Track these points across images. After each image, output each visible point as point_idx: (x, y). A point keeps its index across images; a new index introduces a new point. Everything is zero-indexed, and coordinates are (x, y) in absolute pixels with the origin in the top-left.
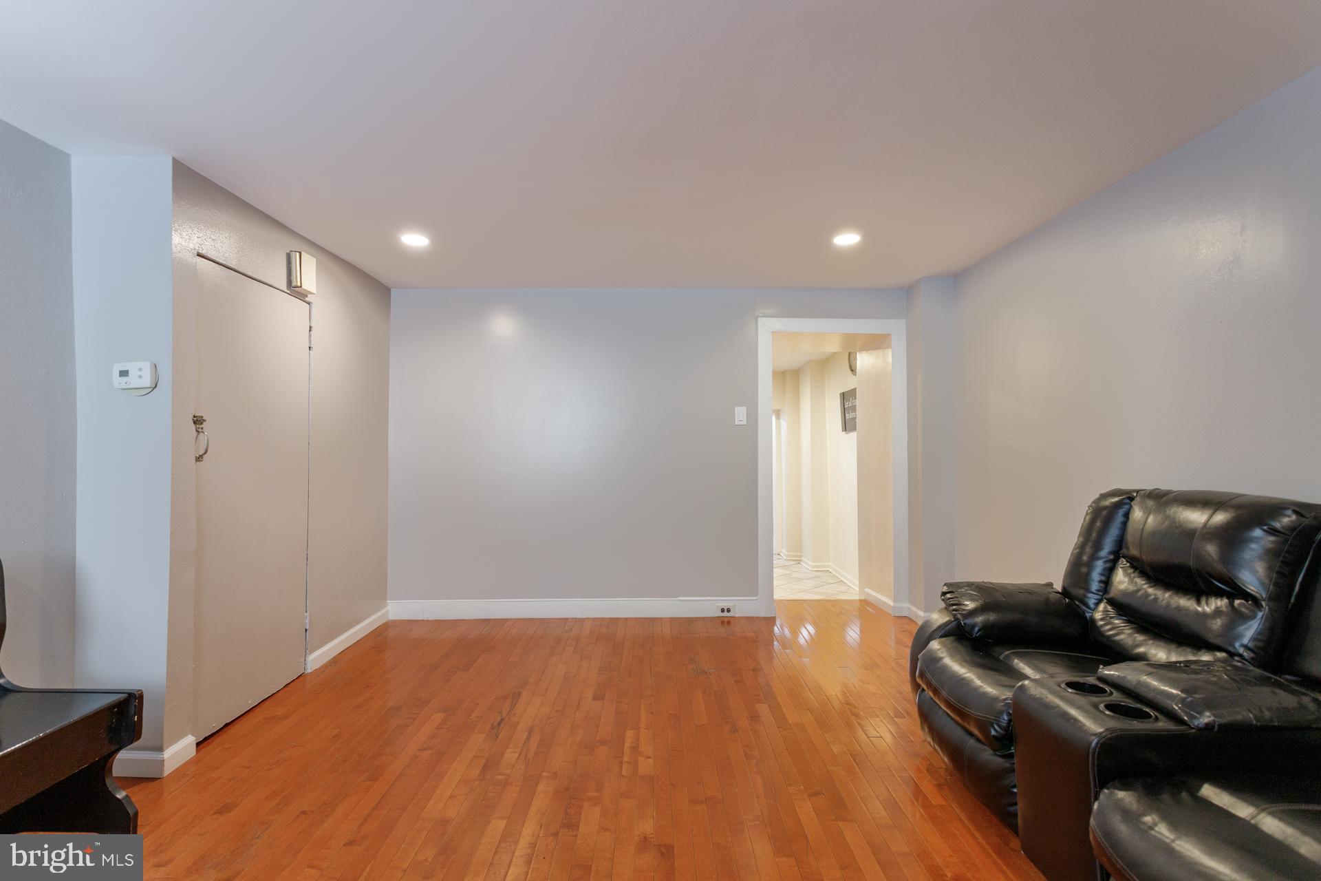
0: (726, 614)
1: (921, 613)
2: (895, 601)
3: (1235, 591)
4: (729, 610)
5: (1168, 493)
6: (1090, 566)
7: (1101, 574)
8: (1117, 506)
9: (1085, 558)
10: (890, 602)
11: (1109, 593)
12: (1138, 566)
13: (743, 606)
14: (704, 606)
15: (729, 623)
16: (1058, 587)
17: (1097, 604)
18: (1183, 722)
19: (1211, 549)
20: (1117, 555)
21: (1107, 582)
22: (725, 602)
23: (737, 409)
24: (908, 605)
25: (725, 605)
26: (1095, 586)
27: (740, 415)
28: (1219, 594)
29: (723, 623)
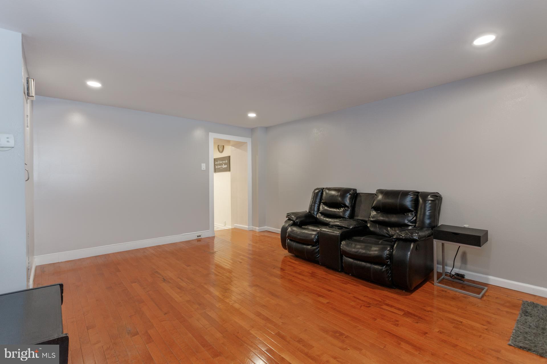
0: (199, 237)
1: (258, 228)
2: (248, 226)
3: (345, 206)
4: (200, 236)
5: (330, 188)
6: (314, 206)
7: (317, 207)
8: (318, 192)
9: (313, 204)
10: (247, 227)
11: (320, 211)
12: (325, 204)
13: (205, 234)
14: (191, 236)
15: (200, 240)
16: (308, 211)
17: (317, 214)
18: (348, 228)
19: (340, 199)
20: (320, 202)
21: (319, 209)
22: (198, 233)
23: (202, 164)
24: (252, 227)
25: (199, 234)
26: (316, 210)
27: (203, 166)
28: (342, 207)
29: (198, 241)
